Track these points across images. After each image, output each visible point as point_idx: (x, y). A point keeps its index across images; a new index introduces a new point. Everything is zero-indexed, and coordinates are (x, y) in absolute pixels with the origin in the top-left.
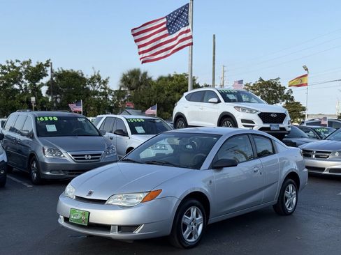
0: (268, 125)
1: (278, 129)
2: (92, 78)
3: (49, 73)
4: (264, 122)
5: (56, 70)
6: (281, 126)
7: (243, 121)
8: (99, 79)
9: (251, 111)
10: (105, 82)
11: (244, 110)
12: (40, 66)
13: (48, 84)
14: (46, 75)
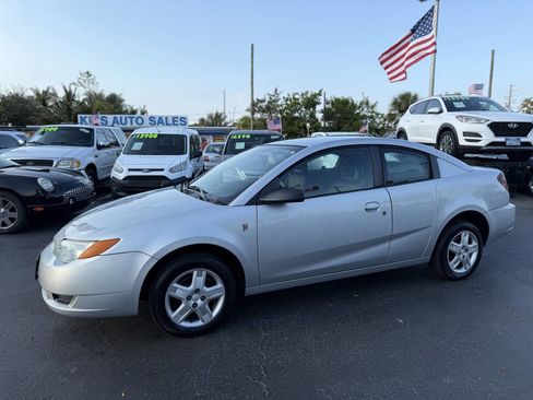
0: (502, 139)
1: (519, 144)
2: (361, 104)
3: (322, 101)
4: (497, 135)
5: (328, 98)
6: (523, 139)
7: (465, 134)
8: (367, 103)
9: (479, 121)
10: (373, 107)
11: (467, 119)
12: (315, 96)
13: (322, 112)
14: (319, 103)
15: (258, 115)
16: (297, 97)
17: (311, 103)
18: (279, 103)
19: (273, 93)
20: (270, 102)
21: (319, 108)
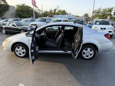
15: (94, 14)
16: (106, 9)
17: (110, 10)
18: (101, 11)
20: (98, 11)
21: (113, 12)
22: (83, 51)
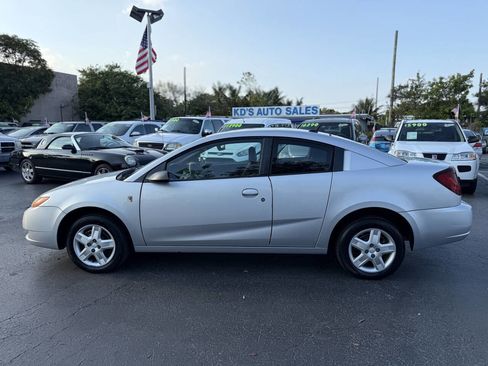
15: (398, 102)
16: (444, 80)
18: (423, 88)
19: (416, 78)
20: (412, 88)
22: (352, 243)
